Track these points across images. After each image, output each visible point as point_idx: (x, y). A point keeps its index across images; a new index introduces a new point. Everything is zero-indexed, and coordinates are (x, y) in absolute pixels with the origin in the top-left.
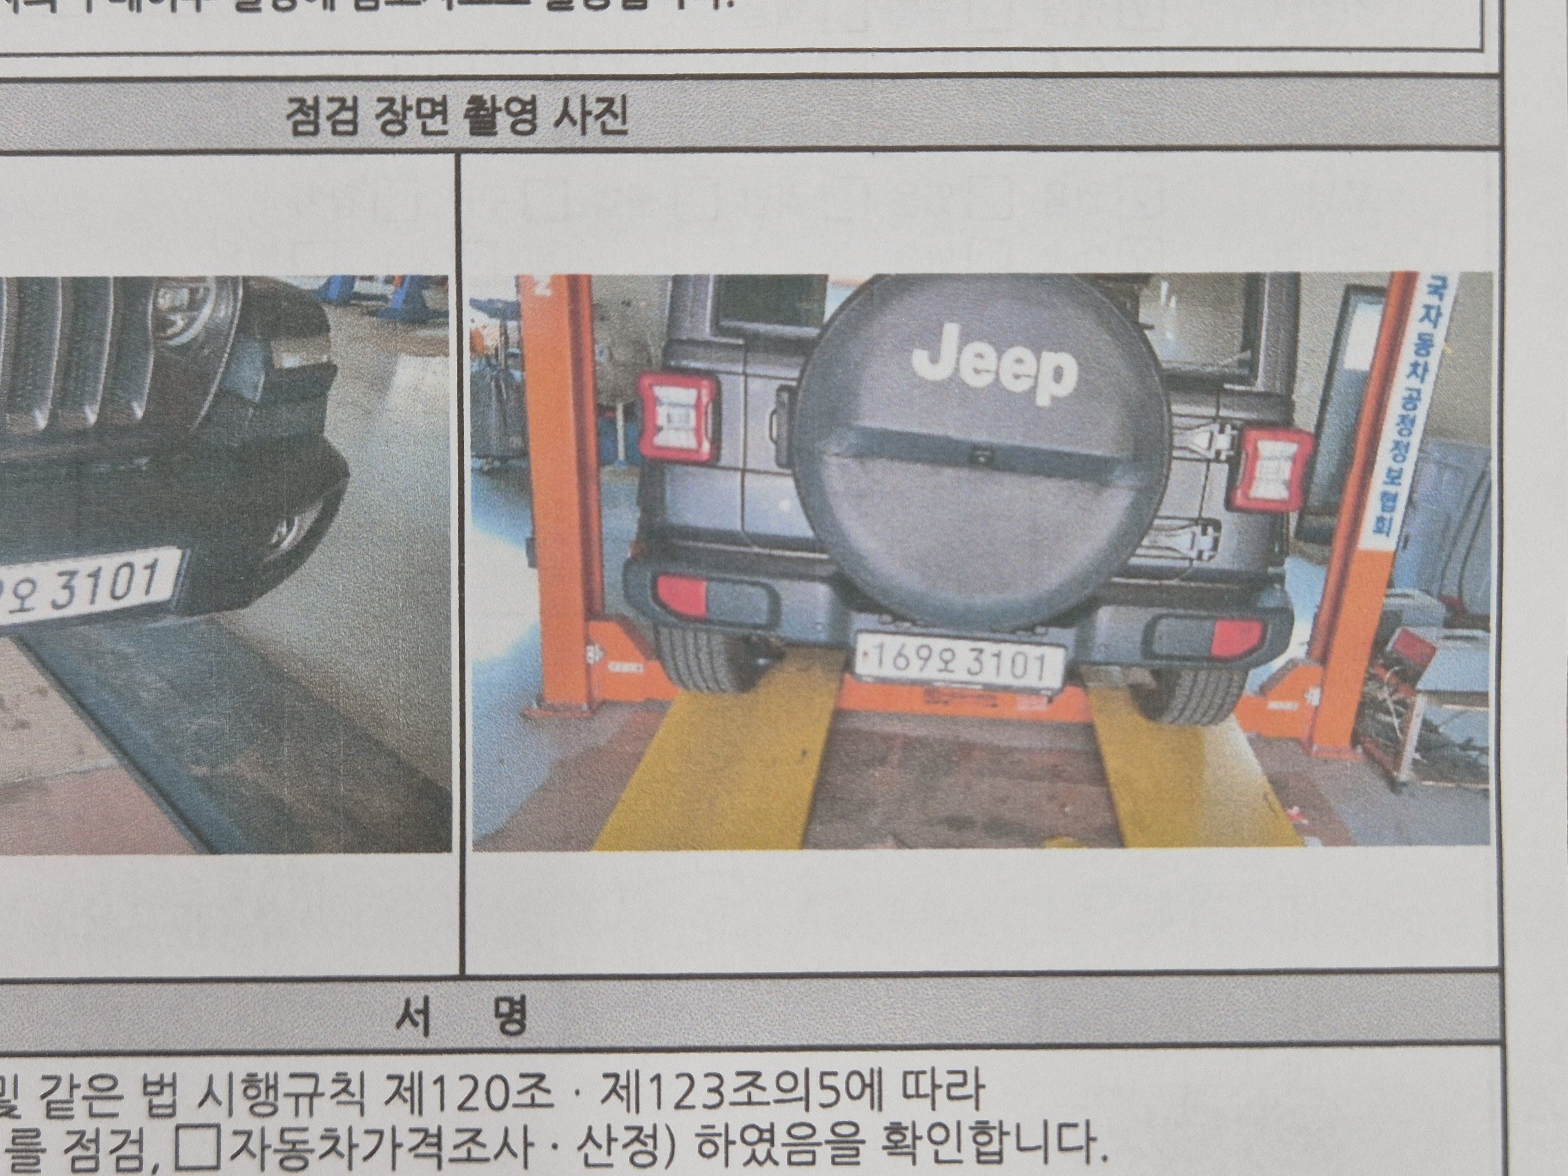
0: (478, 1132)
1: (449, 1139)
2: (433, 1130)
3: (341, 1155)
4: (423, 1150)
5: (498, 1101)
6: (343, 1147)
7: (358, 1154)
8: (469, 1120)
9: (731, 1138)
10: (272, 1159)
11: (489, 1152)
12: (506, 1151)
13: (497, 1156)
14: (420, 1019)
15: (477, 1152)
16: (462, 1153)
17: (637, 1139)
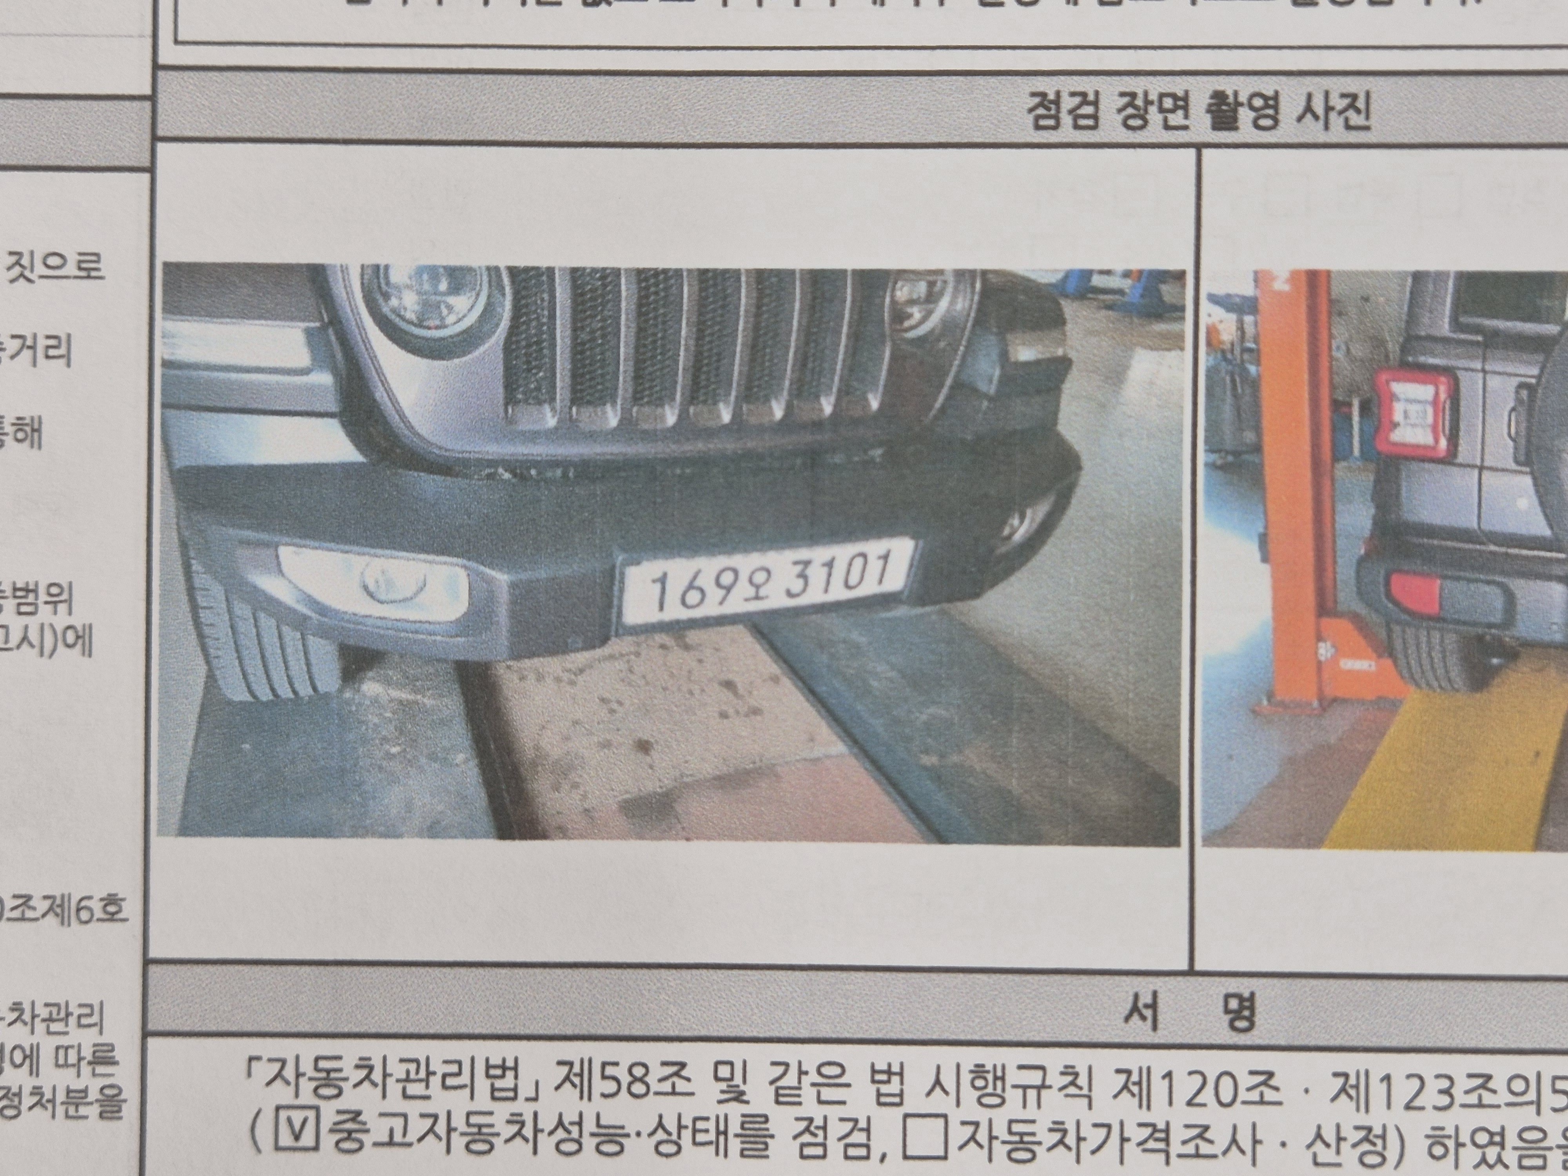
0: (1206, 1128)
1: (1178, 1135)
2: (1161, 1126)
3: (1069, 1148)
4: (1151, 1144)
5: (1226, 1097)
6: (1071, 1140)
7: (1086, 1148)
8: (1197, 1116)
9: (1461, 1140)
10: (1000, 1150)
11: (1217, 1149)
12: (1234, 1148)
13: (1225, 1153)
14: (1148, 1013)
15: (1205, 1148)
16: (1190, 1149)
17: (1366, 1139)
